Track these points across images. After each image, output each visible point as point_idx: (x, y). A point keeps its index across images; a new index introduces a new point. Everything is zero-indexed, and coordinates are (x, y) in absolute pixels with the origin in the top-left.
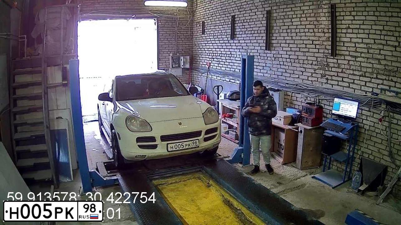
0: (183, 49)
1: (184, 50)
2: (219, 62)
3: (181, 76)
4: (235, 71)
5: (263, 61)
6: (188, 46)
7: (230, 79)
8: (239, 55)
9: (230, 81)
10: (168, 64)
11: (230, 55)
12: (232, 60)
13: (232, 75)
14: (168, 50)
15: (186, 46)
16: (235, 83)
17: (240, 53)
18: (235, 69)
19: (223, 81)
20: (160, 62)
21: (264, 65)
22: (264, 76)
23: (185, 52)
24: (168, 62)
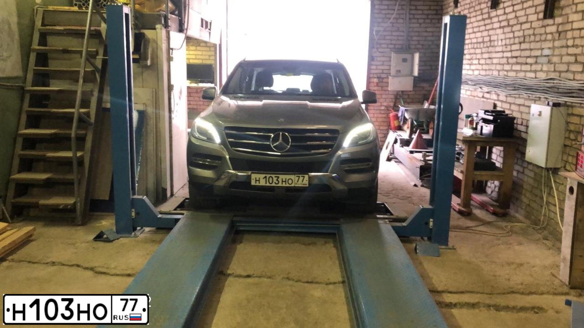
0: (418, 41)
1: (421, 42)
2: (471, 61)
3: (411, 93)
4: (492, 75)
5: (538, 45)
6: (431, 34)
7: (484, 93)
8: (502, 40)
9: (483, 97)
10: (387, 67)
11: (489, 44)
12: (491, 52)
13: (488, 84)
14: (389, 42)
15: (425, 34)
16: (490, 99)
17: (502, 36)
18: (493, 70)
19: (474, 96)
20: (373, 63)
21: (538, 53)
22: (536, 78)
23: (423, 45)
24: (388, 63)
